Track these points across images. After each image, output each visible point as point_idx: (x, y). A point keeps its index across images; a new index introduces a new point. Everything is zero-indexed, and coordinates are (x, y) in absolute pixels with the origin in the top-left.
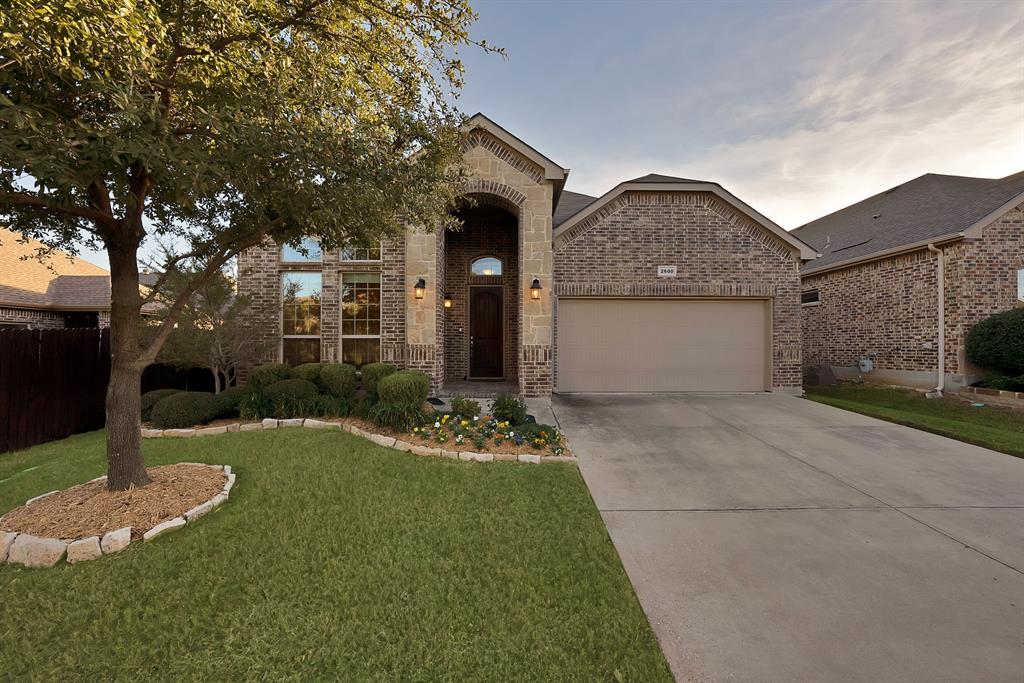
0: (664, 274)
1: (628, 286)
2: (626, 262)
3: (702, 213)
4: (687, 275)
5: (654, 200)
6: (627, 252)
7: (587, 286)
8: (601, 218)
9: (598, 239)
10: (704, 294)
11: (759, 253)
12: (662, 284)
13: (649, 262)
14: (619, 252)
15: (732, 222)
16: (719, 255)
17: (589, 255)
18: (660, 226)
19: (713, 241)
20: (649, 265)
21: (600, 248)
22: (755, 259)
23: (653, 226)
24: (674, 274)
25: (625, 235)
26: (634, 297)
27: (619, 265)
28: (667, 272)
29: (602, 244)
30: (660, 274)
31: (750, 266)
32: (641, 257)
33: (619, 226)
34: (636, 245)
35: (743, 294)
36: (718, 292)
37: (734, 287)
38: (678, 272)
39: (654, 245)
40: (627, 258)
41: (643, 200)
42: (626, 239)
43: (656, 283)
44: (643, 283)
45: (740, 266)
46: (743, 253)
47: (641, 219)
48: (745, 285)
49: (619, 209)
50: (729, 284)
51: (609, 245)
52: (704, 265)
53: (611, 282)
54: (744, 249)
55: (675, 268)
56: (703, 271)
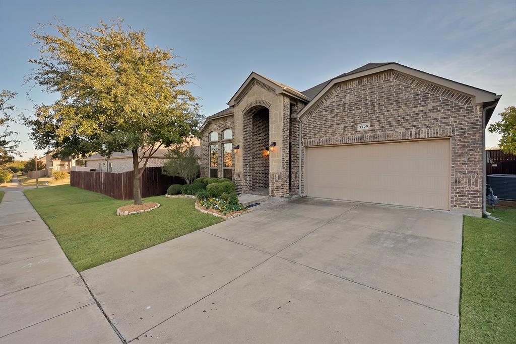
0: (362, 129)
1: (339, 138)
2: (338, 124)
3: (389, 84)
4: (377, 127)
5: (355, 84)
6: (339, 118)
7: (318, 140)
8: (325, 102)
9: (324, 113)
10: (389, 139)
11: (438, 104)
12: (360, 135)
13: (352, 122)
14: (335, 119)
15: (413, 86)
16: (401, 112)
17: (319, 123)
18: (359, 99)
19: (398, 102)
20: (352, 124)
21: (324, 119)
22: (434, 109)
23: (354, 100)
24: (368, 128)
25: (338, 109)
26: (343, 144)
27: (335, 126)
28: (363, 127)
29: (326, 116)
30: (359, 129)
31: (428, 115)
32: (347, 120)
33: (335, 104)
34: (344, 114)
35: (422, 136)
36: (400, 137)
37: (413, 132)
38: (371, 126)
39: (355, 112)
40: (339, 122)
41: (349, 85)
42: (339, 111)
43: (356, 135)
44: (348, 135)
45: (419, 116)
46: (422, 106)
47: (347, 98)
48: (424, 129)
49: (334, 93)
50: (409, 131)
51: (329, 116)
52: (389, 120)
53: (330, 137)
54: (423, 103)
55: (369, 124)
56: (389, 124)
